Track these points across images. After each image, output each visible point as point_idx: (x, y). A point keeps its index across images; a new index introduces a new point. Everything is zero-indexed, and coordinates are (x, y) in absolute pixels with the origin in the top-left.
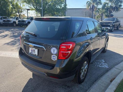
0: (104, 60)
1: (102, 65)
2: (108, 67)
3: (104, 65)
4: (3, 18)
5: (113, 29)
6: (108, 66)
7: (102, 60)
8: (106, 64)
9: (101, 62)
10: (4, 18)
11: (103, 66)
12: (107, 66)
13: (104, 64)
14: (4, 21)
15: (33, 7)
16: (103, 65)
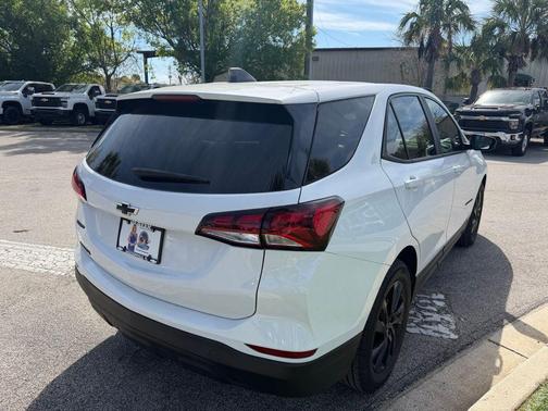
0: (442, 297)
1: (426, 322)
2: (453, 336)
3: (437, 323)
4: (33, 89)
5: (525, 143)
6: (456, 331)
7: (434, 296)
8: (447, 318)
9: (426, 304)
10: (38, 89)
11: (429, 331)
12: (453, 327)
13: (436, 317)
14: (37, 101)
15: (166, 41)
16: (430, 323)
